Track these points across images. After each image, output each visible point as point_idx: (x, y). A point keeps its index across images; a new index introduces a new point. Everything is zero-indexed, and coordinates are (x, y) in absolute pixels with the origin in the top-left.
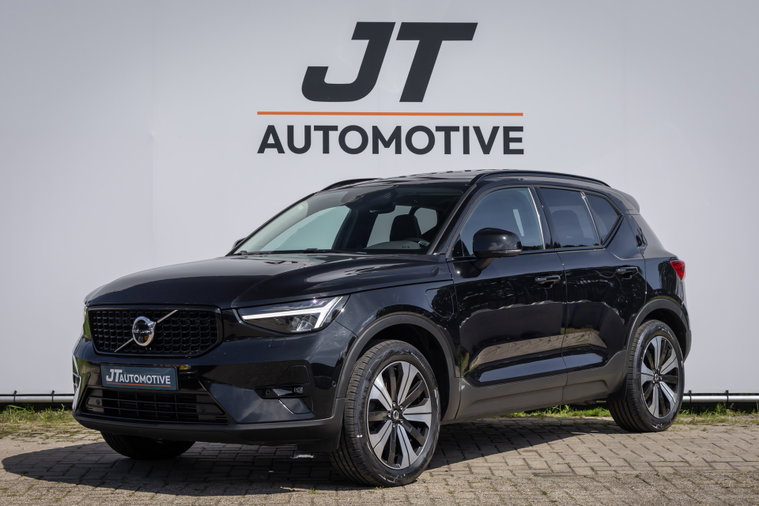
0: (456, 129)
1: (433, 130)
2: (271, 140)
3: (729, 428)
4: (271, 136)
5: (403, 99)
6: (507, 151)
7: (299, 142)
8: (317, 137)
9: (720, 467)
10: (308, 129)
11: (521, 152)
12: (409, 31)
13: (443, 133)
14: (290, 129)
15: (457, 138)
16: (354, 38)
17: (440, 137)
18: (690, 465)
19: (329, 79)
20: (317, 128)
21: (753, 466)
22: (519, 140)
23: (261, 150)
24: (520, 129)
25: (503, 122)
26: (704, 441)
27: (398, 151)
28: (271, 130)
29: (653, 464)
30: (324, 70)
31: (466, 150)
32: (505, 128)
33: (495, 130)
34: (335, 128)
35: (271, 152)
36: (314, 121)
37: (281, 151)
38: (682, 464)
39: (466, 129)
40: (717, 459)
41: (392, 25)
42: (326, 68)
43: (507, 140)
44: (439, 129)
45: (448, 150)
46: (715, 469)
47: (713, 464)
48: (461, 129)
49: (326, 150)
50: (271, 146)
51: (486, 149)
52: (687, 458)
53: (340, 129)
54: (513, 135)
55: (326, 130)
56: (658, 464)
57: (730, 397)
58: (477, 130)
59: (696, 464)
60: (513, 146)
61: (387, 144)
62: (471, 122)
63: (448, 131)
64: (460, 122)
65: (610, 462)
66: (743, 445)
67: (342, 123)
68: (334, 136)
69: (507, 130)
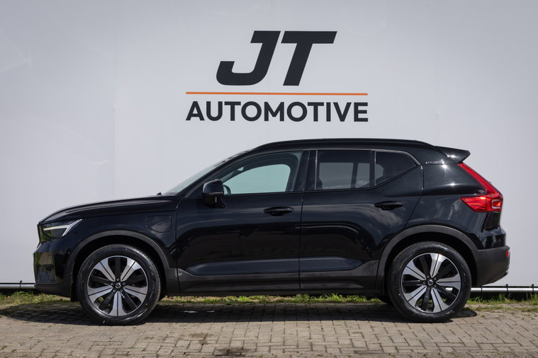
0: (322, 104)
1: (306, 105)
2: (195, 112)
3: (502, 314)
4: (195, 109)
5: (286, 84)
6: (357, 119)
7: (214, 113)
8: (227, 109)
9: (486, 347)
10: (220, 104)
11: (366, 120)
12: (290, 37)
13: (313, 107)
14: (209, 104)
15: (322, 111)
16: (252, 42)
17: (310, 110)
18: (465, 346)
19: (235, 70)
20: (227, 103)
21: (509, 347)
22: (365, 112)
23: (188, 118)
24: (366, 104)
25: (354, 100)
26: (480, 326)
27: (282, 119)
28: (195, 105)
29: (439, 344)
30: (231, 64)
31: (329, 119)
32: (355, 103)
33: (348, 105)
34: (239, 103)
35: (195, 120)
36: (224, 99)
37: (202, 119)
38: (459, 345)
39: (329, 105)
40: (485, 341)
41: (279, 32)
42: (233, 62)
43: (357, 112)
44: (310, 104)
45: (316, 119)
46: (482, 349)
47: (481, 345)
48: (325, 104)
49: (233, 118)
50: (195, 115)
51: (342, 118)
52: (464, 340)
53: (242, 104)
54: (360, 108)
55: (233, 105)
56: (442, 345)
57: (509, 289)
58: (336, 105)
59: (469, 345)
60: (361, 116)
61: (274, 115)
62: (332, 100)
63: (316, 105)
64: (325, 99)
65: (410, 343)
66: (507, 330)
67: (244, 100)
68: (238, 109)
69: (357, 105)
